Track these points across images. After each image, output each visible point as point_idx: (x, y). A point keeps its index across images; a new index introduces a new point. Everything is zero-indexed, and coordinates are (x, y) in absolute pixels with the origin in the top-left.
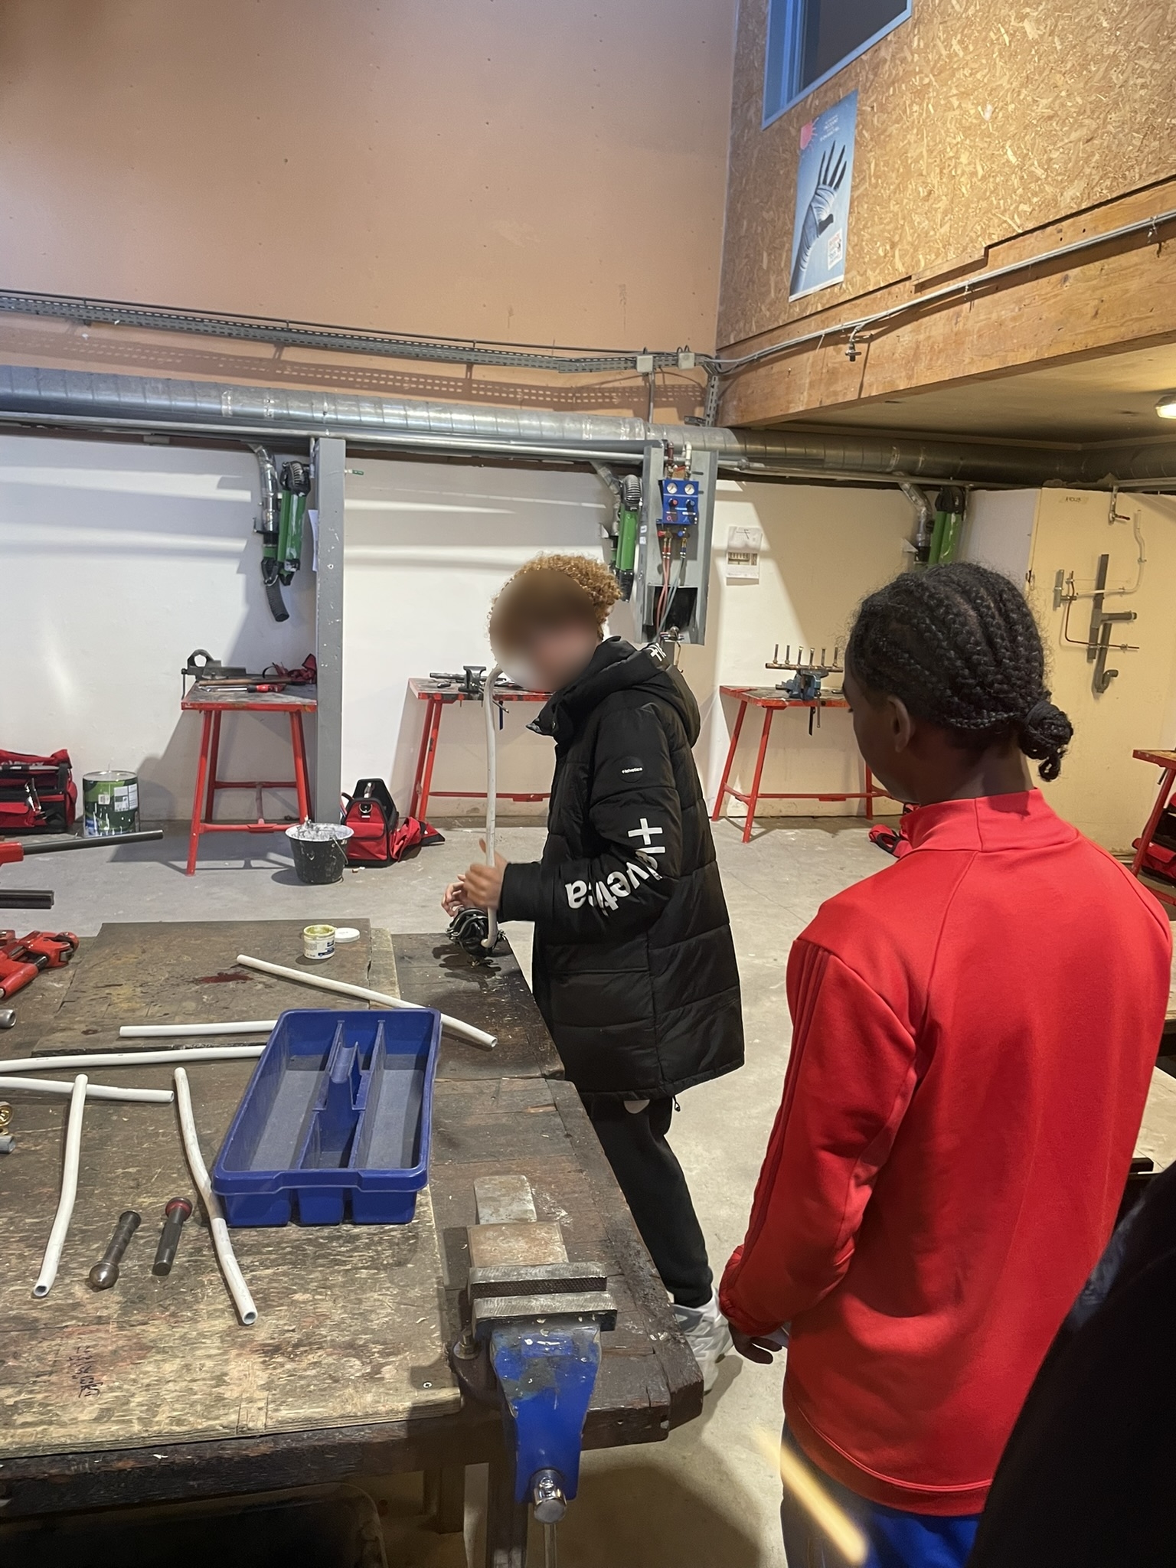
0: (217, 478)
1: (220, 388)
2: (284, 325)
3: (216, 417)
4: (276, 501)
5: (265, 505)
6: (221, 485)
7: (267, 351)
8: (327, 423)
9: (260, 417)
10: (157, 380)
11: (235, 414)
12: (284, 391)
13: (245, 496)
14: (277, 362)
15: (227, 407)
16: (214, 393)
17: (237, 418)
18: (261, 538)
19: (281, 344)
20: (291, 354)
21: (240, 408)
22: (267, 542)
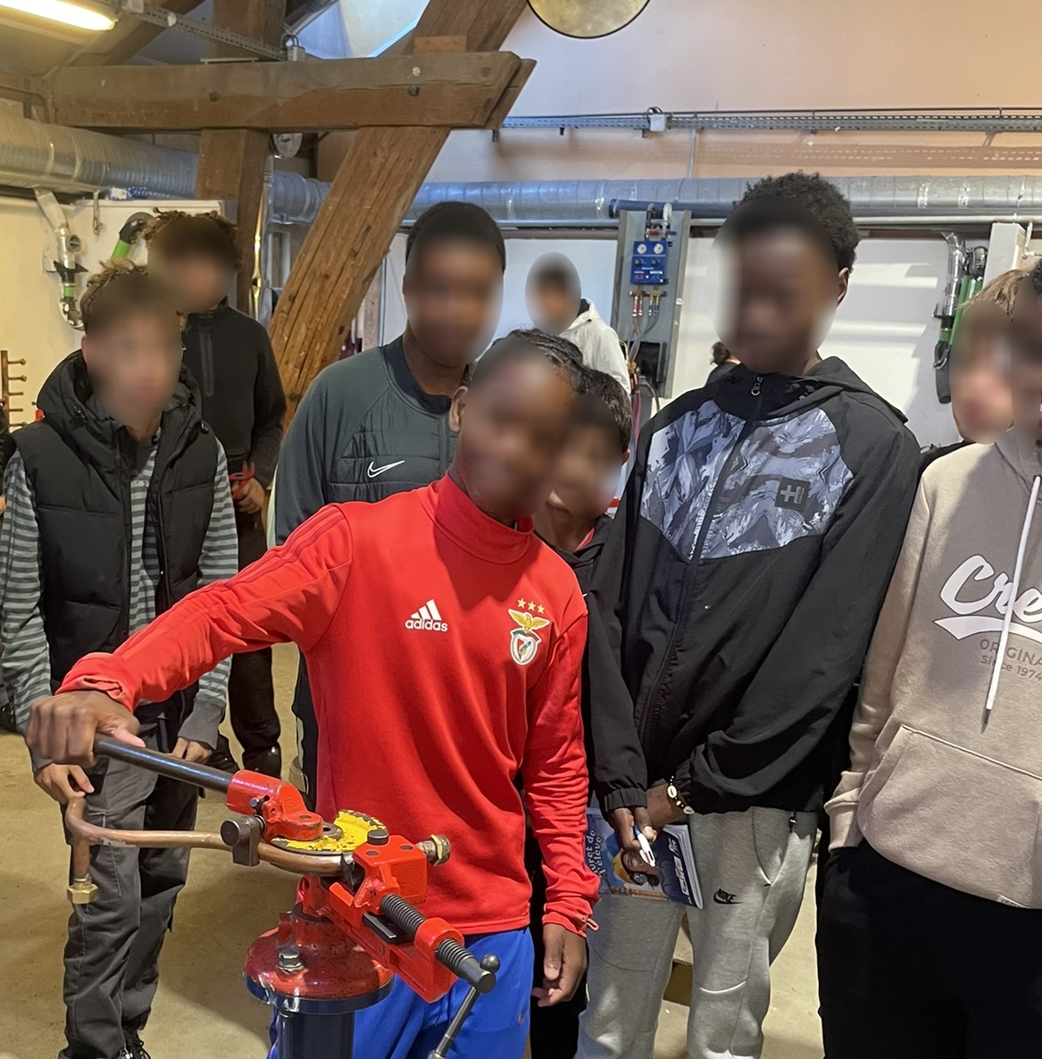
0: (907, 267)
1: (919, 180)
2: (997, 113)
3: (913, 209)
4: (959, 286)
5: (948, 291)
6: (910, 274)
7: (977, 140)
8: (1022, 206)
9: (955, 205)
10: (862, 179)
11: (930, 205)
12: (983, 178)
13: (932, 282)
14: (986, 149)
15: (923, 199)
16: (913, 186)
17: (932, 209)
18: (939, 322)
19: (992, 131)
20: (1002, 140)
21: (936, 198)
22: (943, 326)
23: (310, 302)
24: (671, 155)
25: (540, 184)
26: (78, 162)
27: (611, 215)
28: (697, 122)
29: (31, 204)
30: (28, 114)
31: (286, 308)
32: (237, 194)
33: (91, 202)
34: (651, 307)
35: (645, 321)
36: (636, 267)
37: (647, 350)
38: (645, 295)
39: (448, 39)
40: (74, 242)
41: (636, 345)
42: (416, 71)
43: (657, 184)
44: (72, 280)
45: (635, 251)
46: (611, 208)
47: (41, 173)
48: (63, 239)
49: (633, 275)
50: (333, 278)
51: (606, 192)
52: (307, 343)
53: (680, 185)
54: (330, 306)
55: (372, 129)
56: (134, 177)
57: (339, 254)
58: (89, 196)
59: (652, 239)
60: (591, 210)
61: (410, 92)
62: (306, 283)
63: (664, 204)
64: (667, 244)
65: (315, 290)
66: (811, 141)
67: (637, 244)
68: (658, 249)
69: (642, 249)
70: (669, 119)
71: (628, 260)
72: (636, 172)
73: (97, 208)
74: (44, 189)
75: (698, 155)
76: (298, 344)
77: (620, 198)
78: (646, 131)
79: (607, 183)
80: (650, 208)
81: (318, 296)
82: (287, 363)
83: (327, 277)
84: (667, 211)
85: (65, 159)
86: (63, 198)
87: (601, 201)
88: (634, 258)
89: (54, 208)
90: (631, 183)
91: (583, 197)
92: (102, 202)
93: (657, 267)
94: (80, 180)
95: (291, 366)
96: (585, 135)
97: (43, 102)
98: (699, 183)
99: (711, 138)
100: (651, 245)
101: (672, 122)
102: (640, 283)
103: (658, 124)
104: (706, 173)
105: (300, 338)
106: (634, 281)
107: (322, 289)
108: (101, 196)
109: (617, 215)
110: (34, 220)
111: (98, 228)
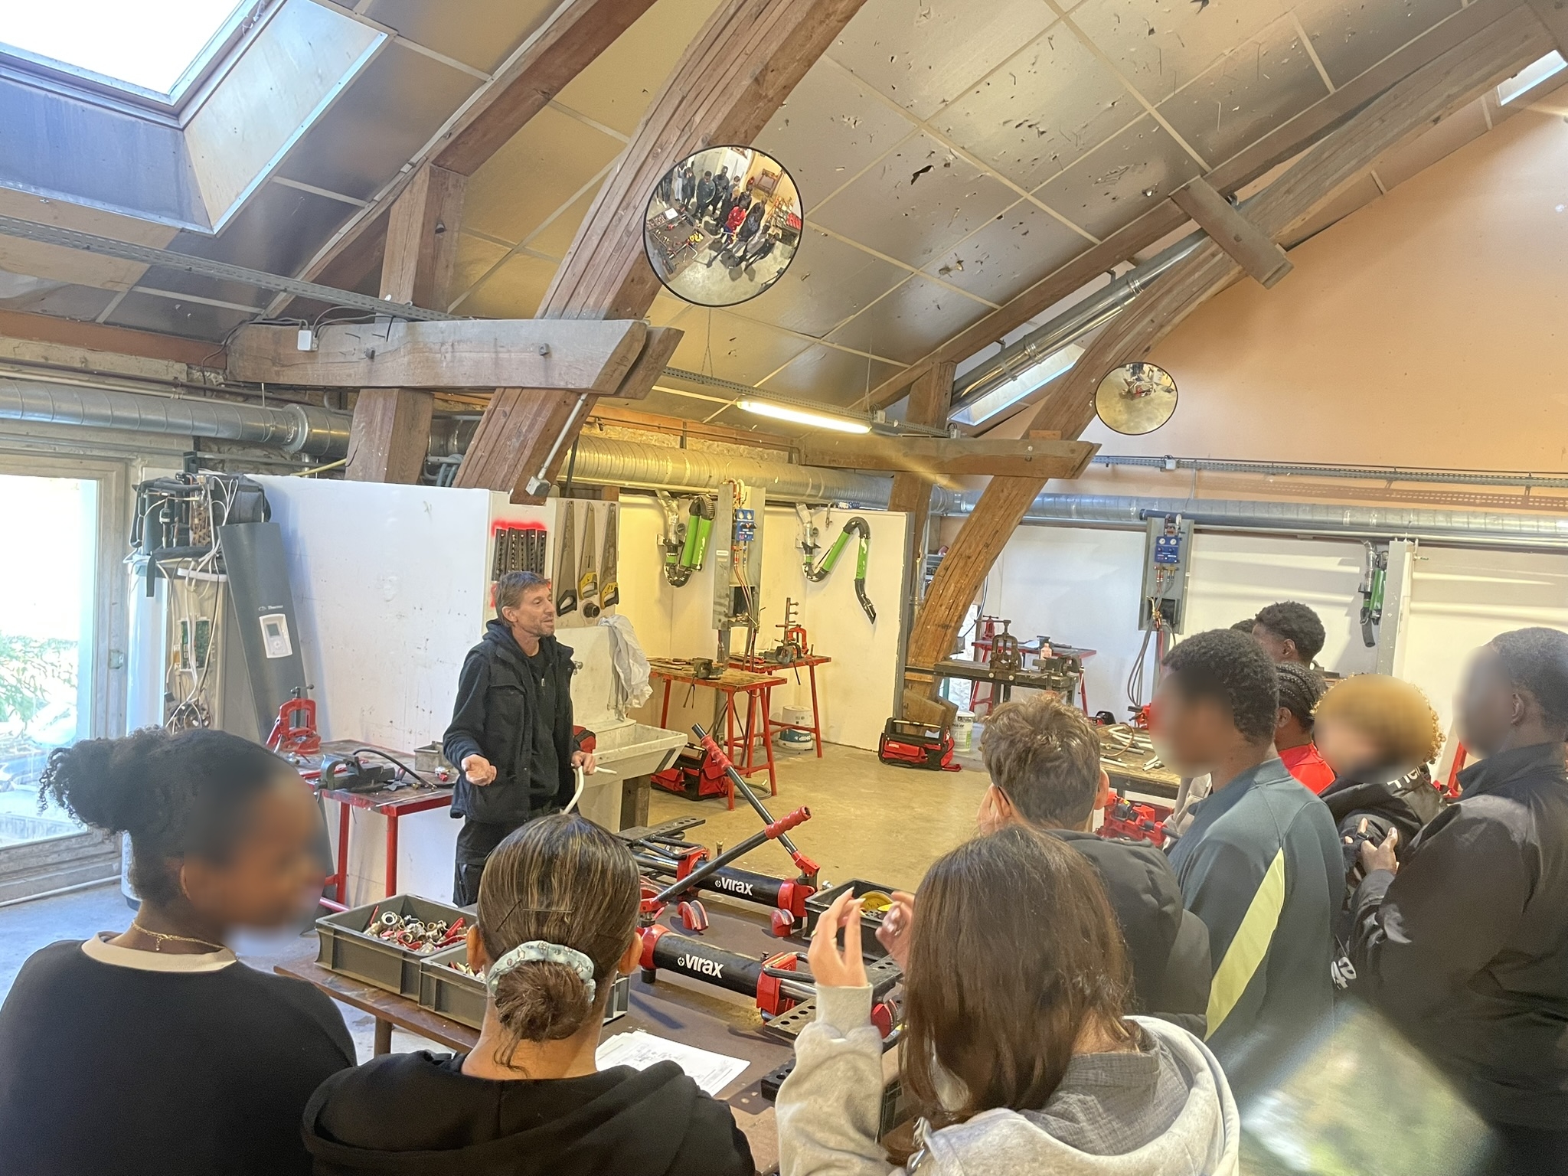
0: (1339, 559)
1: (1343, 508)
2: (1393, 470)
3: (1339, 526)
4: (1374, 573)
5: (1367, 575)
6: (1341, 563)
7: (1382, 484)
8: (1412, 528)
9: (1367, 525)
10: (1306, 505)
11: (1351, 523)
12: (1385, 509)
13: (1356, 570)
14: (1387, 490)
15: (1347, 520)
16: (1340, 511)
17: (1353, 527)
18: (1362, 595)
19: (1390, 480)
20: (1396, 485)
21: (1355, 520)
22: (1365, 598)
23: (958, 571)
24: (1179, 482)
25: (1093, 497)
26: (823, 488)
27: (1141, 519)
28: (1197, 465)
29: (793, 510)
30: (790, 461)
31: (942, 574)
32: (915, 508)
33: (826, 509)
34: (1169, 577)
35: (1164, 585)
36: (1157, 552)
37: (1166, 603)
38: (1164, 569)
39: (1049, 432)
40: (815, 532)
41: (1159, 601)
42: (1030, 448)
43: (1171, 501)
44: (811, 553)
45: (1158, 542)
46: (1141, 514)
47: (803, 495)
48: (808, 530)
49: (1156, 556)
50: (973, 558)
51: (1137, 505)
52: (955, 595)
53: (1186, 502)
54: (970, 574)
55: (1002, 478)
56: (850, 494)
57: (978, 545)
58: (826, 506)
59: (1169, 535)
60: (1127, 515)
61: (1026, 460)
62: (956, 561)
63: (1177, 514)
64: (1178, 539)
65: (961, 564)
66: (1271, 479)
67: (1159, 538)
68: (1173, 542)
69: (1162, 541)
70: (1178, 462)
71: (1153, 546)
72: (1156, 492)
73: (829, 512)
74: (801, 503)
75: (1197, 484)
76: (949, 595)
77: (1147, 509)
78: (1163, 469)
79: (1138, 499)
80: (1167, 516)
81: (963, 568)
82: (941, 606)
83: (969, 557)
84: (1178, 519)
85: (817, 487)
86: (809, 506)
87: (1134, 509)
88: (1157, 547)
89: (805, 513)
90: (1154, 499)
91: (1123, 506)
92: (832, 509)
93: (1172, 553)
94: (821, 498)
95: (943, 607)
96: (1122, 468)
97: (799, 451)
98: (1198, 502)
99: (1206, 474)
100: (1168, 540)
101: (1179, 464)
102: (1161, 562)
103: (1171, 465)
104: (1203, 495)
105: (950, 592)
106: (1156, 560)
107: (966, 563)
108: (832, 506)
109: (1146, 519)
110: (794, 519)
111: (829, 523)
